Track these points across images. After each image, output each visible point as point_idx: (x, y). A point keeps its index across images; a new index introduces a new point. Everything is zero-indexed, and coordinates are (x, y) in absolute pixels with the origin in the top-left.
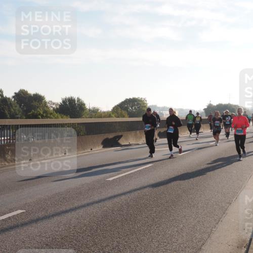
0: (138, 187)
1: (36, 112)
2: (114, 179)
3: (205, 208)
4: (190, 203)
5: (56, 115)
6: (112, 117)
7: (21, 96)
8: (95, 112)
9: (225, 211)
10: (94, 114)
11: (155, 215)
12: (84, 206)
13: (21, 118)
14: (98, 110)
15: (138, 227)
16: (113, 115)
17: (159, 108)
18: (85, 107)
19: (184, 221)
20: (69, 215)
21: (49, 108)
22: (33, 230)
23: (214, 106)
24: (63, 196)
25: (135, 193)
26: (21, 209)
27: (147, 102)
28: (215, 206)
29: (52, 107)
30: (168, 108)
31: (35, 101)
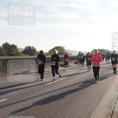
0: (61, 88)
1: (13, 53)
2: (49, 84)
3: (92, 98)
4: (85, 95)
5: (23, 54)
6: (48, 55)
7: (6, 46)
9: (101, 99)
11: (68, 101)
12: (35, 97)
13: (6, 56)
15: (60, 106)
16: (49, 55)
17: (70, 51)
18: (36, 51)
19: (82, 104)
20: (28, 101)
22: (11, 108)
24: (25, 92)
25: (59, 90)
27: (65, 48)
28: (96, 97)
29: (20, 51)
30: (75, 51)
31: (13, 48)
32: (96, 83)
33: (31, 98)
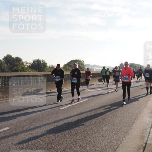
0: (79, 113)
1: (17, 68)
2: (64, 109)
3: (118, 126)
5: (30, 70)
7: (8, 59)
9: (131, 127)
11: (88, 130)
13: (8, 72)
14: (54, 67)
15: (78, 137)
17: (91, 65)
19: (106, 133)
20: (37, 130)
21: (25, 66)
22: (15, 139)
25: (77, 117)
26: (8, 127)
27: (84, 62)
28: (125, 125)
31: (17, 62)
33: (41, 126)
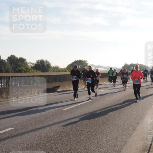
1: (20, 69)
3: (123, 127)
4: (114, 123)
5: (33, 70)
6: (67, 72)
7: (12, 59)
8: (56, 69)
9: (135, 128)
10: (56, 70)
13: (12, 72)
14: (58, 67)
17: (95, 66)
20: (41, 131)
21: (28, 66)
22: (19, 140)
23: (128, 65)
26: (12, 127)
27: (88, 63)
28: (129, 126)
29: (30, 66)
30: (101, 66)
31: (20, 62)
32: (136, 102)
33: (45, 126)
